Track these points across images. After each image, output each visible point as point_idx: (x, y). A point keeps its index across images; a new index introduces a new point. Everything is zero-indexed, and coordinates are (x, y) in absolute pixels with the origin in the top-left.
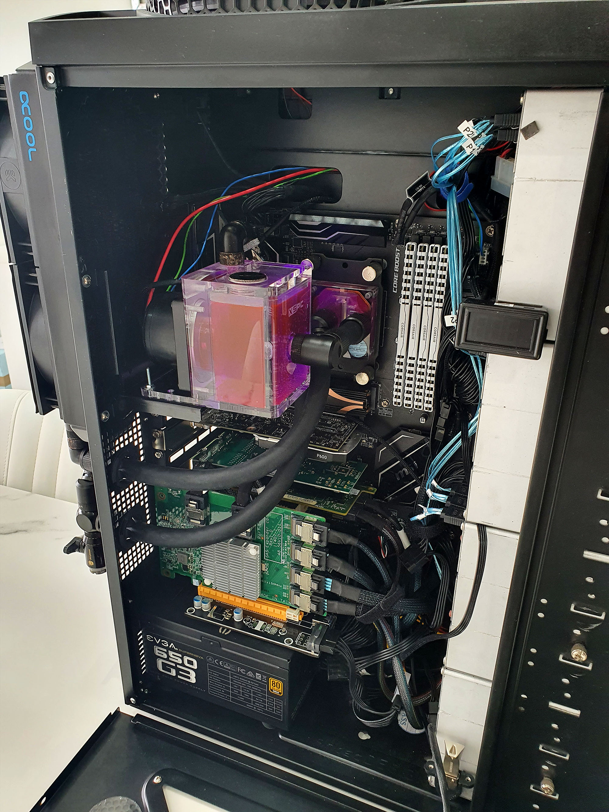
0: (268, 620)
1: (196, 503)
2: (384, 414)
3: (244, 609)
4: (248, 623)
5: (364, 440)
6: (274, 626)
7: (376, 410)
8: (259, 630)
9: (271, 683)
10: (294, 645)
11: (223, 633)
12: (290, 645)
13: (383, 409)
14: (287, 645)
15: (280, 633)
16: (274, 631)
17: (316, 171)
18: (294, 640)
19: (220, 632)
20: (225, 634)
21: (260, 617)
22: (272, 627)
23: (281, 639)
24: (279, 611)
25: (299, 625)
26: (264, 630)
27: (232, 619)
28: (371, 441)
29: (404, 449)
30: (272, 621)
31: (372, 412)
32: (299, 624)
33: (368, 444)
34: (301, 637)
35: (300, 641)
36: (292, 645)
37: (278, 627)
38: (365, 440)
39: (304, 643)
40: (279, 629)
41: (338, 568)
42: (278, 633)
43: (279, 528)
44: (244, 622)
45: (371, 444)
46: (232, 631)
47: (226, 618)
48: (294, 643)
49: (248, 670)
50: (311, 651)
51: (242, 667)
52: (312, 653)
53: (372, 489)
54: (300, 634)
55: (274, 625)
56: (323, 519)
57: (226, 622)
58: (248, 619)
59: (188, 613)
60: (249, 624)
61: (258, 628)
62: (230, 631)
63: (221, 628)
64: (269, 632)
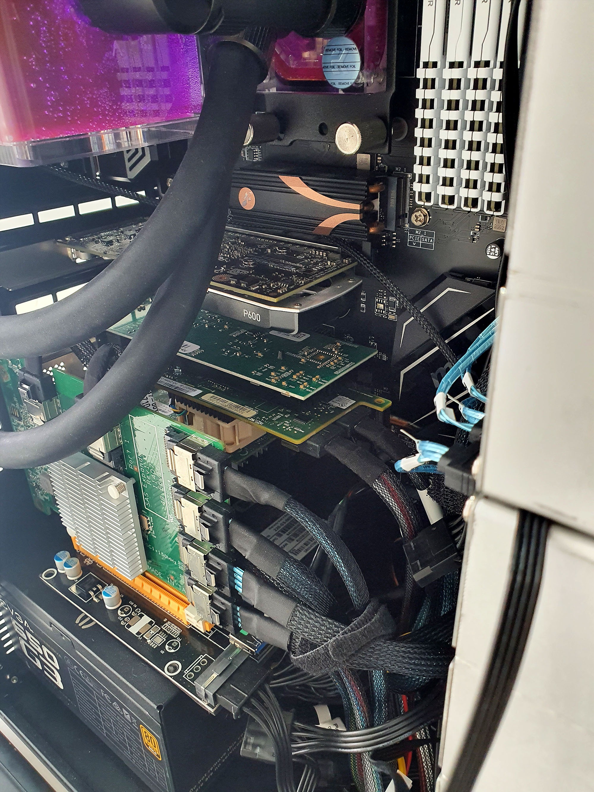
0: (159, 617)
2: (418, 244)
4: (124, 616)
5: (380, 303)
6: (164, 631)
7: (403, 237)
8: (135, 634)
9: (144, 733)
10: (179, 677)
11: (80, 625)
12: (172, 677)
13: (417, 232)
14: (167, 674)
15: (167, 647)
16: (158, 641)
18: (184, 668)
19: (76, 623)
20: (83, 628)
21: (149, 609)
22: (160, 631)
23: (163, 660)
24: (177, 605)
25: (208, 638)
26: (143, 636)
28: (392, 304)
29: (449, 319)
30: (165, 620)
31: (394, 240)
32: (208, 636)
33: (388, 311)
34: (199, 664)
35: (194, 673)
36: (174, 677)
37: (169, 635)
38: (383, 303)
40: (169, 637)
42: (163, 646)
44: (119, 612)
45: (392, 312)
46: (94, 625)
47: (94, 600)
48: (182, 673)
49: (112, 698)
50: (201, 700)
51: (105, 692)
52: (204, 704)
53: (382, 400)
54: (201, 657)
55: (164, 629)
58: (127, 607)
59: (43, 577)
60: (124, 618)
61: (134, 630)
62: (91, 625)
63: (80, 617)
64: (149, 641)
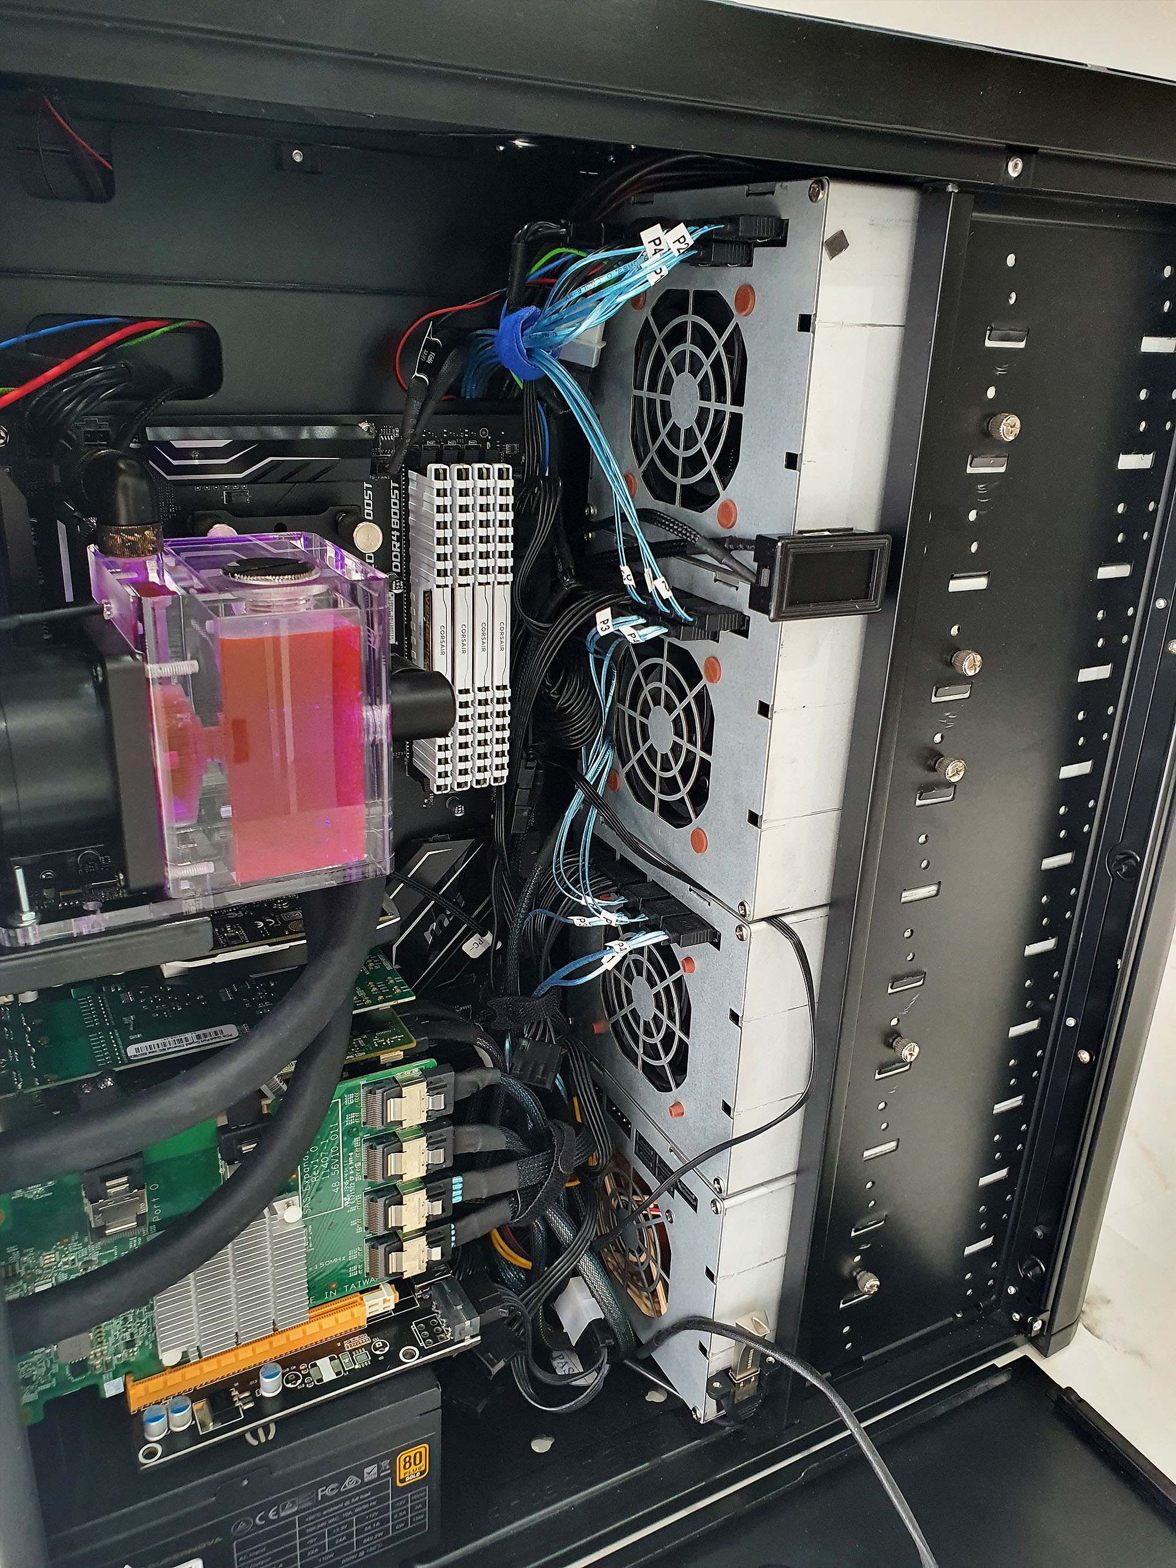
0: (331, 1348)
1: (125, 1179)
3: (276, 1358)
4: (299, 1382)
6: (355, 1350)
8: (335, 1377)
9: (402, 1464)
10: (423, 1352)
11: (263, 1440)
12: (418, 1358)
14: (413, 1362)
15: (378, 1352)
16: (363, 1360)
17: (154, 327)
18: (417, 1345)
19: (255, 1443)
20: (268, 1438)
21: (312, 1354)
22: (352, 1356)
23: (392, 1359)
24: (348, 1312)
26: (345, 1372)
27: (260, 1401)
30: (340, 1344)
34: (420, 1332)
35: (428, 1338)
36: (421, 1355)
37: (363, 1346)
39: (438, 1336)
41: (476, 1144)
42: (374, 1357)
43: (334, 1133)
44: (289, 1385)
46: (276, 1422)
47: (246, 1407)
48: (421, 1349)
49: (341, 1479)
50: (462, 1341)
51: (325, 1483)
52: (468, 1342)
54: (413, 1327)
55: (351, 1348)
56: (431, 1062)
57: (252, 1415)
58: (291, 1375)
59: (149, 1464)
60: (302, 1383)
61: (329, 1377)
62: (273, 1428)
63: (248, 1436)
64: (357, 1367)
